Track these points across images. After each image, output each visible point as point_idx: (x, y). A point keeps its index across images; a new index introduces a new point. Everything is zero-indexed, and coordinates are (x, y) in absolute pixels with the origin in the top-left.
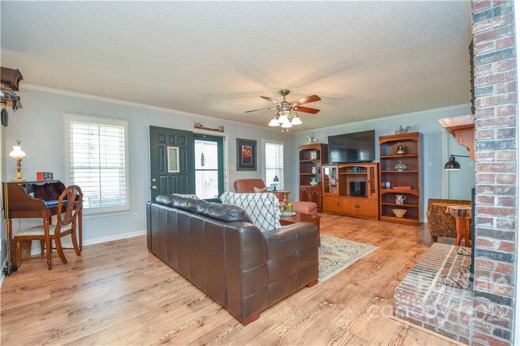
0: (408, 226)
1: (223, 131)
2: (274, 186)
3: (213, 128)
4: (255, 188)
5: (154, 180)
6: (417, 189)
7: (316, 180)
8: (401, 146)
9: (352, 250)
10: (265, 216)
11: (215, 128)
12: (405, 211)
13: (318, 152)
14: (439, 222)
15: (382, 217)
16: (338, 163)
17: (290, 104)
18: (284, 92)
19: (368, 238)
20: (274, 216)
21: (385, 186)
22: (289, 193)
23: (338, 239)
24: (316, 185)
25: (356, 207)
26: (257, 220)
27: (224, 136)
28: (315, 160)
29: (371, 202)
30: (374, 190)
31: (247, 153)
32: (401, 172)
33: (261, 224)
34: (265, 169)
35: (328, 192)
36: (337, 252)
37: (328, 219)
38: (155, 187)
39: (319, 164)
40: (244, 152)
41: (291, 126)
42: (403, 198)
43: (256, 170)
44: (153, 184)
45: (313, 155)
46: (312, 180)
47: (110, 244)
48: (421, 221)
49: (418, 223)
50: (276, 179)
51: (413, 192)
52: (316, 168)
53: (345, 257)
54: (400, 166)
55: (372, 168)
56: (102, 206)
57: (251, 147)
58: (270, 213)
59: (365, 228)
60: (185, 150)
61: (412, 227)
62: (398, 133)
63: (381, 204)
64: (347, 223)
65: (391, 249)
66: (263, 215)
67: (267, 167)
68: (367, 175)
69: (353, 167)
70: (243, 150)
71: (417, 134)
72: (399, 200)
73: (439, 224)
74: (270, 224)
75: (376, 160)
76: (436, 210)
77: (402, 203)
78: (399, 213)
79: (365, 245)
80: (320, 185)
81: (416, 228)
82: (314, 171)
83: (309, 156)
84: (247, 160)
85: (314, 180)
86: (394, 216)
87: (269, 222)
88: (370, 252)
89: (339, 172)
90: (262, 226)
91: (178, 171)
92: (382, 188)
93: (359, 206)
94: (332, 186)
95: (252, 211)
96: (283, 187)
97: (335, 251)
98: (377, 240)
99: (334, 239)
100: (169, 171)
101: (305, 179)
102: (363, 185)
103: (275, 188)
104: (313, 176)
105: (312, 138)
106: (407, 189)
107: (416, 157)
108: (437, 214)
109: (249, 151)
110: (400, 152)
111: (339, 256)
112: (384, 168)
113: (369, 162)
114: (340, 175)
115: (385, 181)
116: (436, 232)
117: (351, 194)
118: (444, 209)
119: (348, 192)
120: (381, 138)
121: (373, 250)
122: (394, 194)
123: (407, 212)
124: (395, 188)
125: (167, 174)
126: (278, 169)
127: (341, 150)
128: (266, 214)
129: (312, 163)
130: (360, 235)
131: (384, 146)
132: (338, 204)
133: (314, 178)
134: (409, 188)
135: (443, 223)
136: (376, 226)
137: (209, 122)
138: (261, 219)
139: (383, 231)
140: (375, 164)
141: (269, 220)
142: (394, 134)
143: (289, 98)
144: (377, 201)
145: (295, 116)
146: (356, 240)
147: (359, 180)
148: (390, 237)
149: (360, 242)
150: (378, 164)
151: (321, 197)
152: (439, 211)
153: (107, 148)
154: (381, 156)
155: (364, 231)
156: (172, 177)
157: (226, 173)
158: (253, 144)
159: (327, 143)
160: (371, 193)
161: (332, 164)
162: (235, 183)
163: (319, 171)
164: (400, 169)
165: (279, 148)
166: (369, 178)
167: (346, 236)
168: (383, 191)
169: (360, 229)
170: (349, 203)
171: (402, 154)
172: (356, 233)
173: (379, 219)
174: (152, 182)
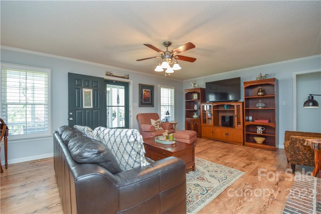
0: (266, 151)
1: (128, 78)
2: (166, 118)
3: (120, 76)
4: (151, 120)
5: (71, 114)
6: (274, 122)
7: (197, 114)
8: (261, 89)
9: (222, 175)
10: (129, 153)
11: (122, 76)
12: (264, 139)
13: (198, 94)
14: (298, 153)
15: (246, 143)
16: (213, 102)
17: (171, 53)
18: (167, 43)
19: (236, 162)
20: (138, 153)
21: (248, 119)
22: (177, 123)
23: (210, 162)
24: (197, 118)
25: (226, 134)
26: (122, 156)
27: (130, 82)
28: (196, 100)
29: (238, 131)
30: (240, 122)
31: (147, 94)
32: (261, 109)
33: (127, 161)
34: (160, 106)
35: (206, 123)
36: (208, 177)
37: (205, 143)
38: (71, 119)
39: (199, 103)
40: (144, 94)
41: (173, 72)
42: (263, 129)
43: (154, 107)
44: (70, 116)
45: (195, 96)
46: (194, 114)
47: (33, 162)
48: (277, 147)
49: (274, 149)
50: (168, 113)
51: (271, 125)
52: (197, 106)
53: (215, 184)
54: (260, 104)
55: (238, 106)
56: (27, 133)
57: (150, 90)
58: (135, 151)
59: (233, 152)
60: (98, 92)
61: (270, 152)
62: (258, 79)
63: (245, 133)
64: (219, 148)
65: (256, 175)
66: (127, 152)
67: (161, 104)
68: (234, 111)
69: (224, 105)
70: (144, 92)
71: (274, 79)
72: (259, 130)
73: (297, 154)
74: (135, 161)
75: (241, 99)
76: (294, 142)
77: (262, 133)
78: (259, 140)
79: (233, 170)
80: (200, 118)
81: (273, 153)
82: (196, 108)
83: (192, 97)
84: (146, 99)
85: (195, 114)
86: (255, 142)
87: (135, 159)
88: (238, 177)
89: (213, 109)
90: (127, 163)
91: (92, 107)
92: (246, 121)
93: (228, 134)
94: (208, 119)
95: (118, 148)
96: (174, 119)
97: (207, 176)
98: (243, 165)
99: (207, 163)
100: (84, 107)
101: (189, 114)
102: (231, 118)
103: (167, 119)
104: (195, 111)
105: (194, 84)
106: (266, 122)
107: (273, 97)
108: (295, 146)
109: (148, 93)
110: (260, 94)
111: (210, 182)
112: (247, 106)
113: (236, 101)
114: (214, 111)
115: (248, 115)
116: (294, 160)
117: (222, 125)
118: (302, 142)
119: (220, 123)
120: (245, 83)
121: (240, 176)
122: (255, 126)
123: (265, 140)
124: (256, 121)
125: (82, 109)
126: (170, 106)
127: (216, 94)
128: (131, 151)
129: (194, 102)
130: (229, 160)
131: (247, 90)
132: (213, 132)
133: (195, 112)
134: (267, 121)
135: (301, 153)
136: (241, 151)
137: (117, 71)
138: (126, 157)
139: (247, 156)
140: (241, 102)
141: (134, 157)
142: (255, 80)
143: (170, 49)
144: (242, 131)
145: (175, 63)
146: (225, 164)
147: (228, 115)
148: (253, 162)
149: (229, 167)
150: (243, 103)
151: (200, 127)
152: (298, 142)
153: (34, 89)
154: (245, 96)
155: (232, 155)
156: (87, 111)
157: (131, 109)
158: (152, 88)
159: (205, 88)
160: (238, 125)
161: (208, 102)
162: (137, 116)
163: (199, 108)
164: (260, 106)
165: (171, 91)
166: (236, 113)
167: (217, 160)
168: (247, 123)
169: (229, 153)
170: (221, 131)
171: (261, 95)
172: (226, 157)
173: (244, 144)
174: (69, 115)
